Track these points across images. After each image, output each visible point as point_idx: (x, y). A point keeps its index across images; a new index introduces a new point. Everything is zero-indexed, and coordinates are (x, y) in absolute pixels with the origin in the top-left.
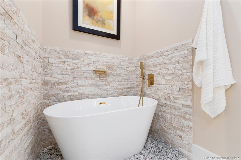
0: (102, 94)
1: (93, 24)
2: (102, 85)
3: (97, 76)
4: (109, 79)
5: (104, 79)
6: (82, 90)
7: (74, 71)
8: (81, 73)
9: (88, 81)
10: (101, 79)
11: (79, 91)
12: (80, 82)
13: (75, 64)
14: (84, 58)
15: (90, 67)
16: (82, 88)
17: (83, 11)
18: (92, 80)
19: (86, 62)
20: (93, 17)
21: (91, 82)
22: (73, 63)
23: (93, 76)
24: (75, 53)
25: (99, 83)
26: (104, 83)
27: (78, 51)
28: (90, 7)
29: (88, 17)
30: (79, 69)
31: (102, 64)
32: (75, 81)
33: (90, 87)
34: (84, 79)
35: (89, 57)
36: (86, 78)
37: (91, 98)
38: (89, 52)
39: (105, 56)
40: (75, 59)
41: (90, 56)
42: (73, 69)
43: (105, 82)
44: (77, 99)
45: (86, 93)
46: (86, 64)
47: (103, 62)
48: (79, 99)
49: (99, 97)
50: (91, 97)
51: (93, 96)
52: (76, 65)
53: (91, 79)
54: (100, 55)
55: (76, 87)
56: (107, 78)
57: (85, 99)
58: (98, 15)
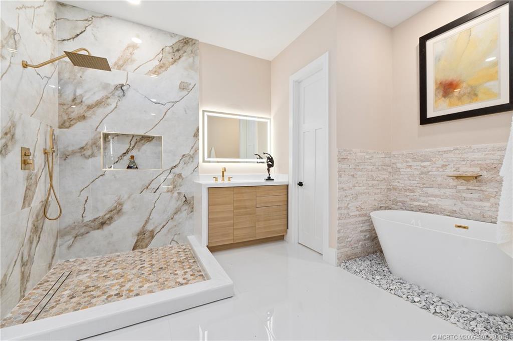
0: (471, 213)
1: (451, 105)
2: (471, 199)
3: (461, 184)
4: (488, 190)
5: (475, 190)
6: (435, 202)
7: (422, 176)
8: (433, 179)
9: (443, 191)
10: (469, 189)
11: (430, 202)
12: (430, 191)
13: (424, 167)
14: (437, 159)
15: (446, 169)
16: (434, 199)
17: (435, 94)
18: (450, 188)
19: (440, 163)
20: (451, 95)
21: (448, 192)
22: (422, 167)
23: (452, 182)
24: (424, 153)
25: (464, 195)
26: (476, 195)
27: (428, 150)
28: (447, 82)
29: (443, 98)
30: (430, 173)
31: (472, 163)
32: (424, 189)
33: (446, 199)
34: (437, 186)
35: (445, 156)
36: (440, 187)
37: (449, 216)
38: (445, 149)
39: (477, 149)
40: (424, 161)
41: (447, 153)
42: (421, 173)
43: (479, 195)
44: (427, 212)
45: (440, 207)
46: (440, 166)
47: (472, 161)
48: (430, 213)
49: (465, 217)
50: (449, 214)
51: (452, 214)
52: (426, 169)
53: (448, 187)
54: (467, 150)
55: (426, 197)
56: (484, 188)
57: (438, 214)
58: (462, 87)
